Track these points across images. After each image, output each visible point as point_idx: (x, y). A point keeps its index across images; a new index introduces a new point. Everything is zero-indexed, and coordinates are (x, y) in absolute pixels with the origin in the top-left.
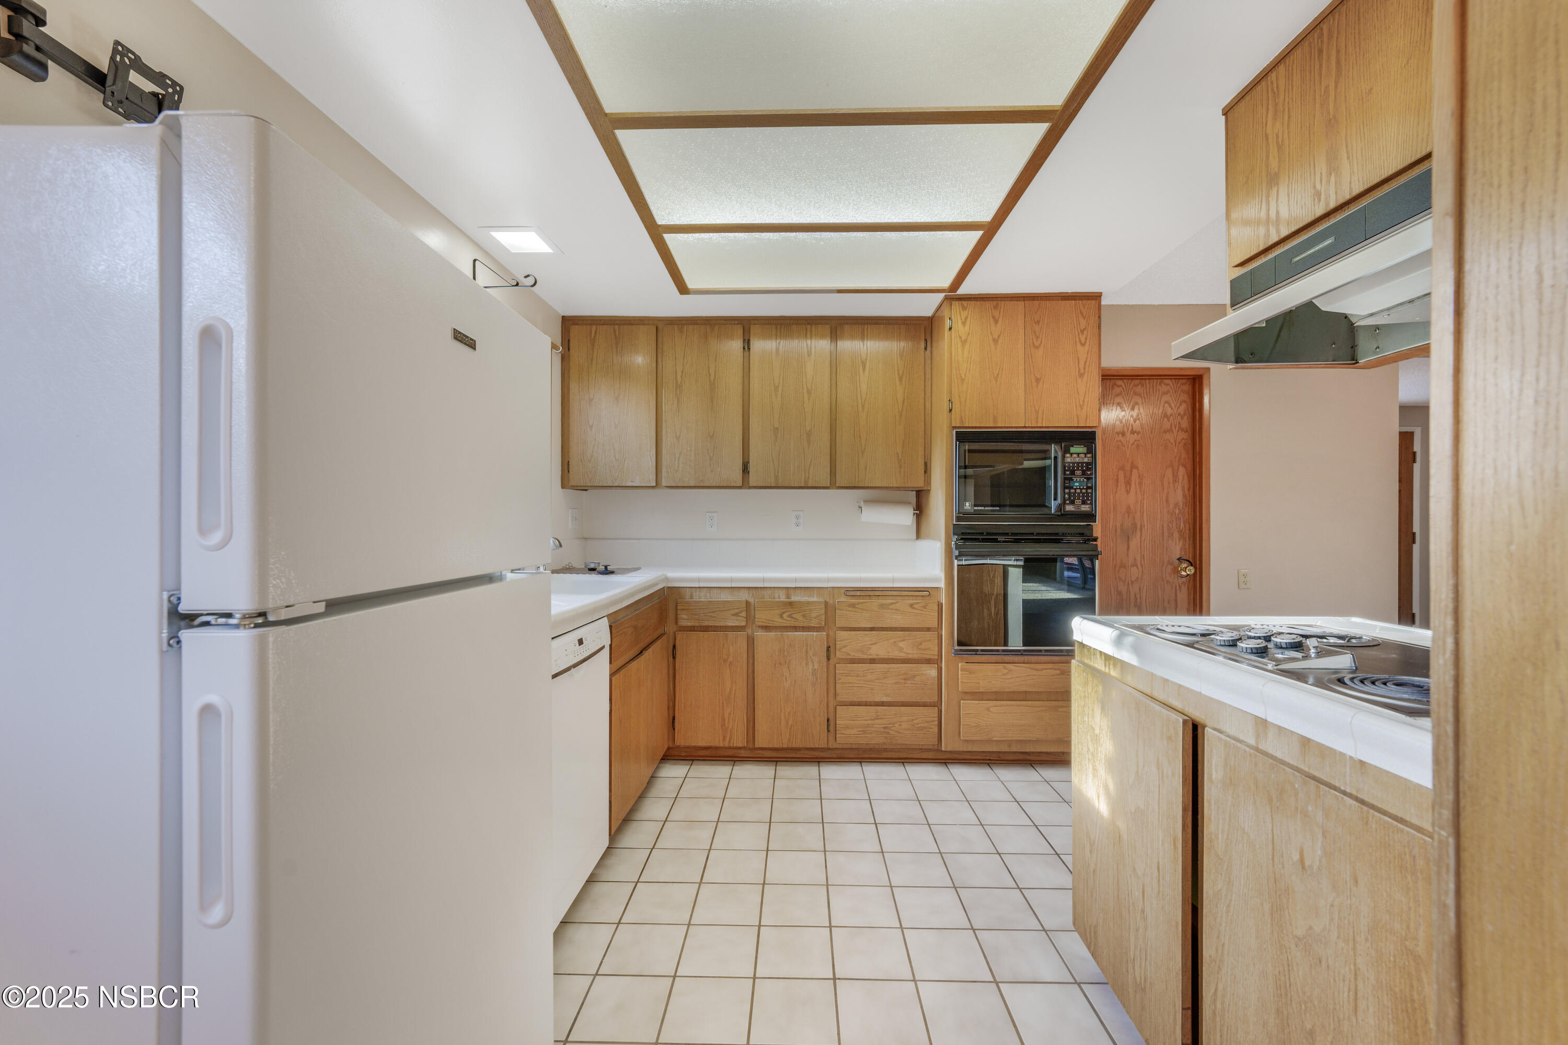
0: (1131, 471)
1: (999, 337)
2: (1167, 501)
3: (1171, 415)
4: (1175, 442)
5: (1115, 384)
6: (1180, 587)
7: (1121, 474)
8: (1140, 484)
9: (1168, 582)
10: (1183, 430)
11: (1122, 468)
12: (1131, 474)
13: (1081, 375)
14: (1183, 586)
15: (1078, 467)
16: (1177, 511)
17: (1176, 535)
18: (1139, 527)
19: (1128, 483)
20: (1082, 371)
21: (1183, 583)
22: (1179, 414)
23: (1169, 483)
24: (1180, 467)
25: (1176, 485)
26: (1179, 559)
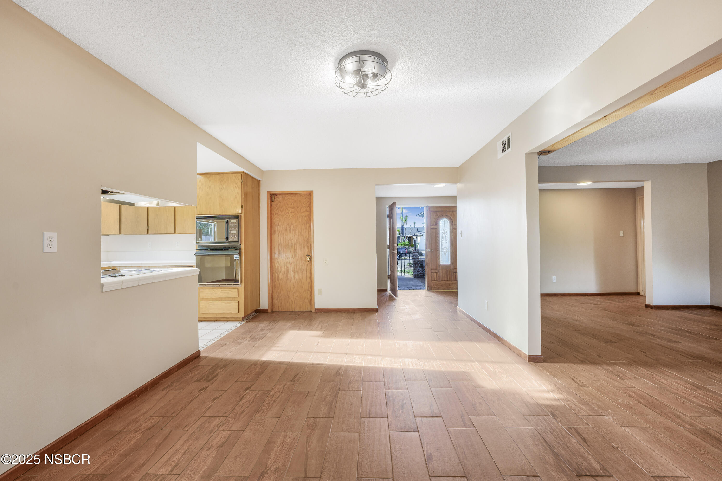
0: (291, 226)
1: (211, 186)
2: (303, 235)
3: (304, 206)
4: (305, 215)
5: (285, 196)
6: (307, 265)
7: (288, 227)
8: (294, 230)
9: (303, 263)
10: (308, 211)
11: (288, 225)
12: (291, 227)
13: (236, 198)
14: (308, 265)
15: (233, 226)
16: (306, 239)
17: (306, 247)
18: (294, 245)
19: (290, 229)
20: (236, 196)
21: (309, 263)
22: (307, 206)
23: (303, 229)
24: (307, 224)
25: (306, 230)
26: (307, 255)
